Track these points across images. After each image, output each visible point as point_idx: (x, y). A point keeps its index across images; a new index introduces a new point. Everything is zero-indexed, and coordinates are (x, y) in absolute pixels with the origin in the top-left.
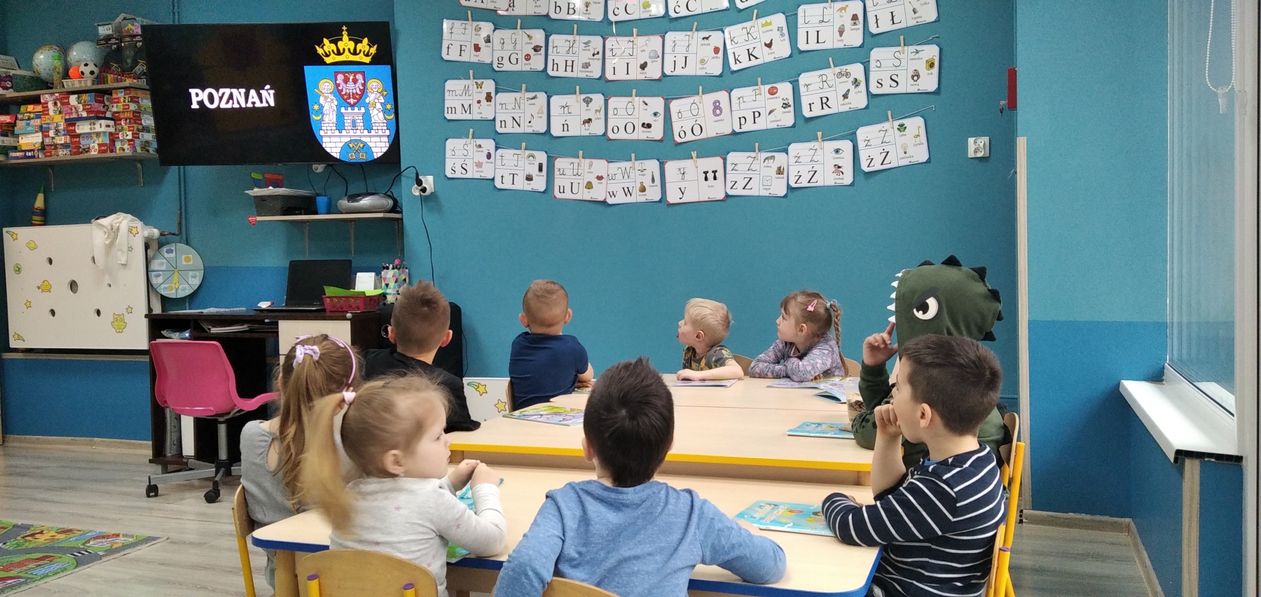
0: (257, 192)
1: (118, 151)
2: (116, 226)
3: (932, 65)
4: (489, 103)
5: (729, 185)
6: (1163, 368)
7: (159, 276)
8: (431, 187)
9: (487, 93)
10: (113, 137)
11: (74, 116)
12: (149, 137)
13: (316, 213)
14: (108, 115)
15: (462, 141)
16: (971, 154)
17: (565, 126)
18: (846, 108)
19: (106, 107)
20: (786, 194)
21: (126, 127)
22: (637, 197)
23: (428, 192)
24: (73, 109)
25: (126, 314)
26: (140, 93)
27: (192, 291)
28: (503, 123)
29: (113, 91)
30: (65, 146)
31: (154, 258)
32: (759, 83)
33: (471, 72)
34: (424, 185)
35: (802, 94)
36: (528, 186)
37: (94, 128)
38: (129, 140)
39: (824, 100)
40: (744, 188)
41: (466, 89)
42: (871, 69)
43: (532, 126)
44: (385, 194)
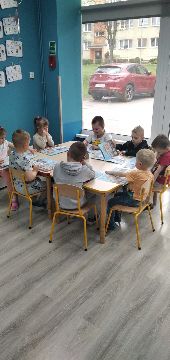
3: (21, 48)
16: (31, 78)
18: (0, 60)
42: (7, 47)
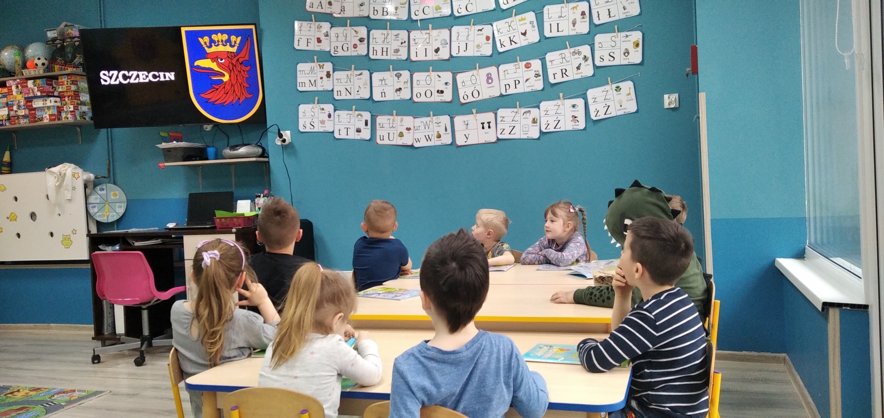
0: (164, 145)
1: (63, 119)
2: (63, 172)
3: (637, 45)
4: (329, 79)
5: (499, 131)
6: (805, 249)
7: (95, 207)
8: (288, 138)
9: (327, 72)
10: (60, 110)
11: (31, 95)
12: (85, 108)
13: (207, 159)
14: (56, 94)
15: (310, 106)
16: (666, 106)
17: (383, 94)
18: (578, 77)
19: (54, 89)
20: (539, 137)
21: (69, 102)
22: (435, 142)
23: (287, 142)
24: (31, 91)
25: (72, 235)
26: (78, 78)
27: (118, 217)
28: (339, 92)
29: (59, 77)
30: (25, 117)
31: (90, 195)
32: (518, 60)
33: (315, 57)
34: (284, 137)
35: (548, 67)
36: (358, 136)
37: (46, 103)
38: (71, 112)
39: (564, 71)
40: (510, 134)
41: (312, 70)
42: (596, 49)
43: (359, 94)
44: (256, 144)
